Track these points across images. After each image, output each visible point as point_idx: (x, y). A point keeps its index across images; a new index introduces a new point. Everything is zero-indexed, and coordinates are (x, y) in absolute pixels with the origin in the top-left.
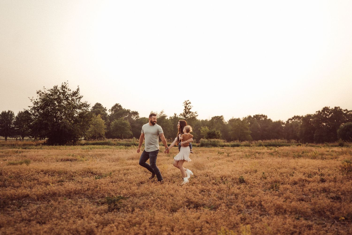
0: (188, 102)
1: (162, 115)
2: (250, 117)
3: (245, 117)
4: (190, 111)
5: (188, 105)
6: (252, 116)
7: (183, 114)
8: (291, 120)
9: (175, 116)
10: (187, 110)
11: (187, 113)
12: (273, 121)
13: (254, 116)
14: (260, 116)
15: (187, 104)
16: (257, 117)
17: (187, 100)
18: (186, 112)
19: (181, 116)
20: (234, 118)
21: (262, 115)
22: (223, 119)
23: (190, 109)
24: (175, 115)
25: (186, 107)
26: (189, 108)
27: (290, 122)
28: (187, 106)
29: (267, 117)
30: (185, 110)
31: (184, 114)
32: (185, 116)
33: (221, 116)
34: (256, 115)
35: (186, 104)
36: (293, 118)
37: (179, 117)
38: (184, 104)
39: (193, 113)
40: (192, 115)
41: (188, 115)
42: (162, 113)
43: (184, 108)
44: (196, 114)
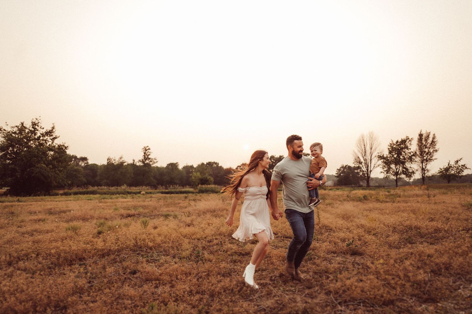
0: (147, 148)
1: (121, 161)
2: (203, 164)
3: (198, 164)
4: (149, 157)
5: (148, 151)
6: (205, 164)
7: (141, 160)
8: (240, 167)
9: (134, 163)
10: (146, 157)
11: (146, 160)
12: (224, 168)
13: (207, 163)
14: (213, 163)
15: (146, 150)
16: (209, 164)
17: (146, 146)
18: (145, 157)
19: (140, 162)
20: (188, 165)
21: (214, 163)
22: (177, 166)
23: (149, 155)
24: (134, 161)
25: (145, 153)
26: (148, 154)
28: (147, 152)
29: (218, 164)
30: (144, 156)
31: (143, 160)
32: (143, 162)
33: (177, 163)
34: (209, 162)
35: (145, 150)
37: (138, 164)
38: (143, 150)
39: (152, 159)
40: (151, 161)
41: (147, 161)
42: (121, 158)
43: (143, 154)
44: (155, 161)
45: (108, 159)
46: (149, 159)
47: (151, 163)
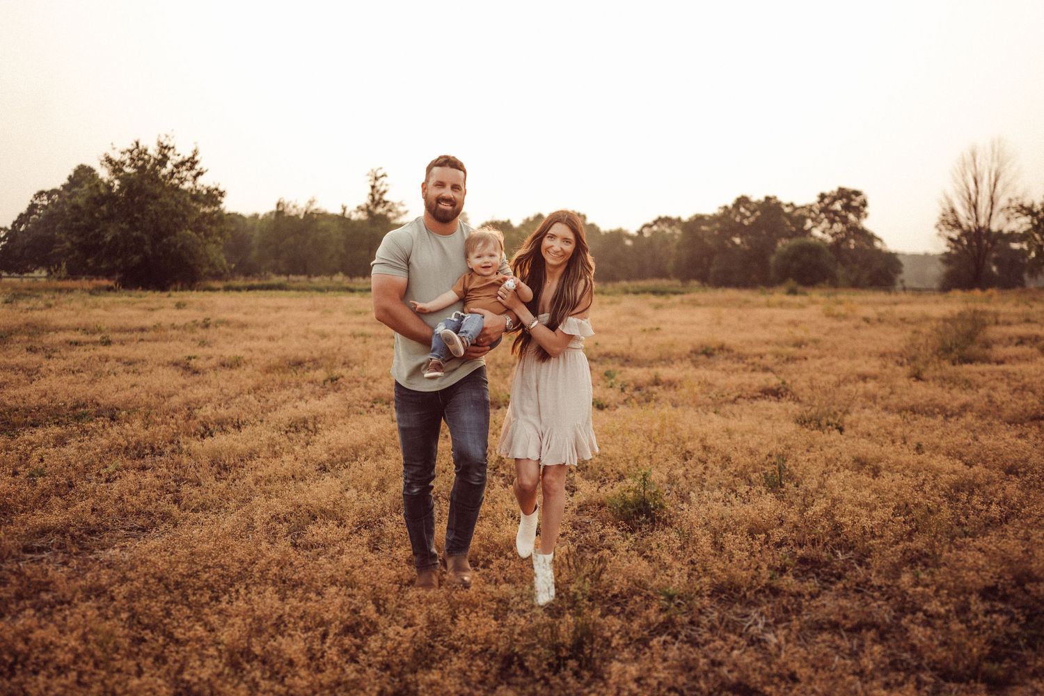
0: (379, 174)
1: (312, 208)
4: (385, 197)
5: (381, 180)
7: (364, 206)
8: (650, 227)
9: (344, 212)
10: (377, 197)
11: (376, 206)
12: (602, 230)
15: (376, 179)
18: (373, 200)
19: (360, 212)
23: (385, 192)
24: (344, 209)
25: (373, 187)
26: (382, 189)
27: (647, 233)
28: (378, 183)
30: (372, 195)
31: (368, 207)
32: (370, 213)
35: (373, 178)
36: (655, 222)
37: (355, 217)
38: (369, 178)
39: (393, 204)
40: (390, 210)
41: (380, 210)
42: (311, 202)
43: (369, 190)
44: (401, 209)
45: (278, 205)
46: (385, 202)
47: (390, 215)
